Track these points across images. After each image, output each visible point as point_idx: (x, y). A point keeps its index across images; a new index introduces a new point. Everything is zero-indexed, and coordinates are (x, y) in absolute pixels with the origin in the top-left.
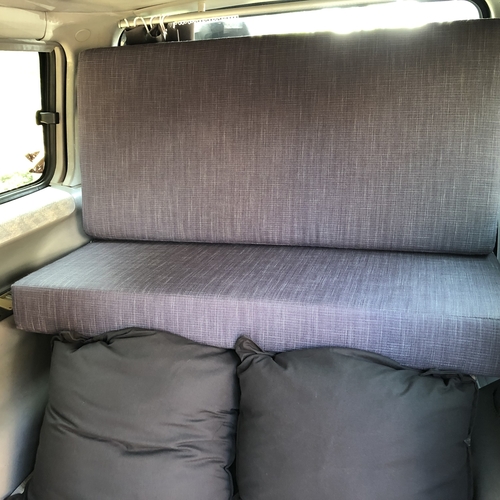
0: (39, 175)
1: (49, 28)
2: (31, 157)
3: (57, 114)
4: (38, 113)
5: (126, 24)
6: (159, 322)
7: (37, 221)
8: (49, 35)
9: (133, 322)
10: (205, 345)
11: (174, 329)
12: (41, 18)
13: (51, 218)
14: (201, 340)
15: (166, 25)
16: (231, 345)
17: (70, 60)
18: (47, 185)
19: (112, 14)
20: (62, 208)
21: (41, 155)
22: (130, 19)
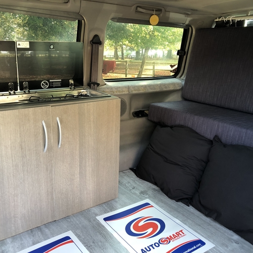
0: (173, 74)
1: (187, 20)
2: (172, 66)
3: (185, 52)
4: (178, 51)
5: (217, 20)
6: (190, 125)
7: (166, 87)
8: (187, 23)
9: (182, 123)
10: (203, 137)
11: (194, 128)
12: (185, 16)
13: (171, 88)
14: (202, 134)
15: (232, 20)
16: (212, 139)
17: (194, 32)
18: (175, 77)
19: (213, 16)
20: (176, 85)
21: (176, 67)
22: (219, 18)
